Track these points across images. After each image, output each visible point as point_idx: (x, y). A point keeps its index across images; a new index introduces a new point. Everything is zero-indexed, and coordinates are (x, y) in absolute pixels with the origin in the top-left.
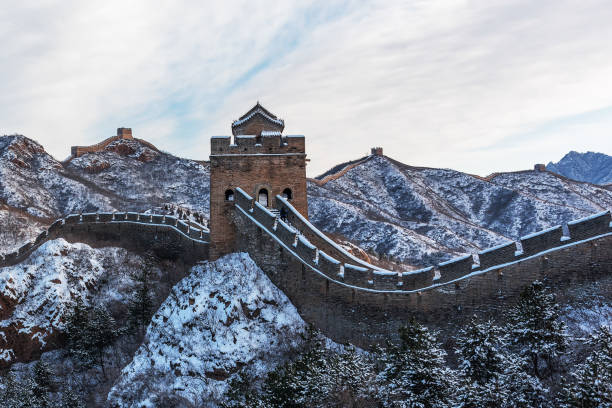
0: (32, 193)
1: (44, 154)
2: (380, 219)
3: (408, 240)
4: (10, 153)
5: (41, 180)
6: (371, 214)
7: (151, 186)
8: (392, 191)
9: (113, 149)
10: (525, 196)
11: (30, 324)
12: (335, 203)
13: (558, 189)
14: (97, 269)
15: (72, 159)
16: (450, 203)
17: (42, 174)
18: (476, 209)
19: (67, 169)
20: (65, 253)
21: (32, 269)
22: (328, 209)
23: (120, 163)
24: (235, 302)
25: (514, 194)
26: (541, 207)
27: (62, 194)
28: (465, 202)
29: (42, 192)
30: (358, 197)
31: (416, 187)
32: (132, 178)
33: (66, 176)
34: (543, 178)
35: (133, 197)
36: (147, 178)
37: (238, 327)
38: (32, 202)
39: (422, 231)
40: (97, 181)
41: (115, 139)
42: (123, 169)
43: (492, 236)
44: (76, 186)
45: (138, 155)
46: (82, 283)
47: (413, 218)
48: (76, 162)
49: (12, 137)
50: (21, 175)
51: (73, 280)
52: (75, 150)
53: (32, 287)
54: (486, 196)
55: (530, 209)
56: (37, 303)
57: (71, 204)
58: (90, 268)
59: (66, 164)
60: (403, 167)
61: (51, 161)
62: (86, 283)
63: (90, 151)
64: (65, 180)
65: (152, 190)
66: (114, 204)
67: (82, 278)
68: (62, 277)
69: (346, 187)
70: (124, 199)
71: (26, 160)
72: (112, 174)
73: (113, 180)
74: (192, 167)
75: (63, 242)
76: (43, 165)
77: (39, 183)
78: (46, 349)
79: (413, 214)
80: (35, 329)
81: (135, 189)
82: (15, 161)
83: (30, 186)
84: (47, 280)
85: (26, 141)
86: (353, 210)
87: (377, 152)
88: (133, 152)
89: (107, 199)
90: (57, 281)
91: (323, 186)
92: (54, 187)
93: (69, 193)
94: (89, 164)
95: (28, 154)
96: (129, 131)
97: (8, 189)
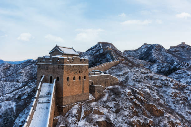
0: (159, 56)
1: (163, 48)
4: (155, 48)
5: (162, 54)
7: (189, 55)
9: (180, 47)
15: (170, 49)
17: (162, 52)
19: (168, 51)
23: (182, 50)
27: (166, 57)
29: (162, 56)
32: (184, 53)
33: (168, 53)
35: (184, 58)
36: (188, 53)
38: (159, 59)
40: (175, 54)
41: (181, 44)
42: (182, 51)
44: (170, 55)
48: (171, 50)
49: (156, 44)
50: (157, 53)
52: (171, 47)
57: (168, 59)
59: (168, 50)
61: (165, 49)
63: (174, 47)
64: (167, 54)
65: (189, 56)
70: (182, 58)
71: (159, 49)
73: (179, 54)
76: (162, 50)
77: (161, 54)
81: (185, 56)
82: (156, 50)
85: (159, 45)
88: (185, 47)
89: (177, 58)
92: (165, 55)
93: (168, 56)
94: (174, 50)
95: (159, 48)
96: (184, 43)
97: (154, 56)
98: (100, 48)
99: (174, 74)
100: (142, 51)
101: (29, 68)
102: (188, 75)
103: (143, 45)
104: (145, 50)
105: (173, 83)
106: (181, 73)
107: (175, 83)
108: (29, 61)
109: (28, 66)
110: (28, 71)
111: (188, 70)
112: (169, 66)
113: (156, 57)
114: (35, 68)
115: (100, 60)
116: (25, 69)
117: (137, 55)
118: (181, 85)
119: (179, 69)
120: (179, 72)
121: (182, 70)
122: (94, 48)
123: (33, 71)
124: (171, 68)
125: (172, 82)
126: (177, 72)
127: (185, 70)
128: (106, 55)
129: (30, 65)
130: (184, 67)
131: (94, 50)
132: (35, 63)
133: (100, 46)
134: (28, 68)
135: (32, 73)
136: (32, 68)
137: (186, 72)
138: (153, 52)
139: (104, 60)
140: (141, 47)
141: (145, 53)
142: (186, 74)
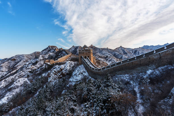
2: (121, 54)
3: (124, 56)
4: (79, 48)
6: (120, 54)
8: (123, 51)
9: (90, 47)
10: (138, 51)
11: (64, 72)
12: (116, 52)
13: (142, 50)
14: (73, 65)
16: (130, 52)
18: (133, 52)
20: (69, 63)
21: (65, 65)
24: (80, 72)
25: (137, 51)
26: (140, 52)
28: (131, 52)
31: (125, 50)
34: (140, 49)
36: (94, 50)
37: (80, 75)
39: (126, 55)
43: (134, 55)
45: (93, 48)
47: (125, 54)
51: (70, 66)
53: (65, 67)
54: (134, 51)
55: (139, 52)
56: (65, 69)
60: (124, 48)
65: (95, 52)
68: (69, 66)
69: (117, 50)
74: (100, 49)
75: (69, 62)
78: (66, 75)
79: (125, 53)
80: (65, 73)
84: (66, 67)
86: (118, 53)
87: (121, 46)
91: (115, 50)
96: (92, 45)
98: (50, 49)
103: (72, 47)
104: (73, 49)
108: (6, 59)
116: (4, 63)
128: (62, 52)
129: (7, 61)
130: (96, 57)
131: (46, 50)
132: (11, 60)
134: (6, 63)
135: (10, 66)
136: (9, 63)
138: (78, 50)
141: (73, 51)
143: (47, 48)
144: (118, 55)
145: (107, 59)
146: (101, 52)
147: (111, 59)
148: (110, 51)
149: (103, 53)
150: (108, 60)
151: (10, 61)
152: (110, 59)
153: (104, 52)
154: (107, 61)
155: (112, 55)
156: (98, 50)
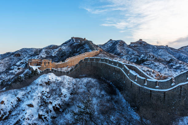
0: (122, 50)
1: (125, 43)
4: (119, 43)
9: (138, 43)
12: (182, 54)
14: (65, 96)
17: (125, 47)
19: (129, 46)
22: (180, 55)
23: (140, 45)
30: (186, 53)
32: (142, 48)
33: (129, 48)
36: (145, 48)
38: (122, 52)
40: (135, 49)
41: (139, 41)
42: (140, 47)
44: (131, 49)
45: (143, 44)
46: (50, 107)
48: (131, 45)
49: (120, 40)
50: (121, 47)
51: (44, 104)
52: (131, 43)
56: (14, 121)
57: (130, 53)
58: (60, 95)
59: (129, 45)
61: (126, 45)
62: (54, 107)
63: (134, 43)
65: (146, 50)
66: (138, 53)
67: (51, 103)
68: (36, 102)
69: (184, 51)
70: (140, 52)
72: (138, 47)
74: (154, 46)
76: (125, 45)
77: (124, 49)
81: (142, 50)
82: (120, 45)
83: (122, 49)
84: (24, 105)
85: (122, 41)
86: (185, 55)
88: (142, 43)
89: (136, 52)
90: (31, 106)
91: (179, 51)
92: (127, 49)
93: (129, 51)
94: (134, 45)
95: (122, 43)
96: (142, 40)
97: (118, 50)
98: (73, 42)
99: (142, 65)
100: (108, 46)
101: (8, 59)
102: (156, 66)
103: (109, 41)
104: (111, 45)
105: (155, 74)
106: (149, 64)
107: (156, 73)
108: (8, 53)
109: (7, 57)
110: (6, 62)
111: (155, 61)
112: (137, 57)
113: (120, 51)
114: (13, 59)
115: (78, 50)
116: (4, 60)
117: (104, 49)
118: (162, 76)
119: (147, 60)
120: (147, 63)
121: (150, 61)
122: (68, 42)
123: (12, 62)
124: (139, 60)
125: (153, 73)
126: (145, 63)
127: (153, 62)
128: (84, 45)
129: (9, 56)
130: (150, 59)
131: (68, 44)
132: (14, 55)
133: (73, 41)
134: (6, 59)
135: (11, 64)
136: (11, 59)
137: (153, 63)
138: (118, 46)
139: (82, 50)
140: (107, 43)
142: (154, 65)
143: (70, 41)
144: (186, 59)
145: (172, 66)
146: (156, 51)
147: (180, 66)
148: (171, 50)
149: (160, 54)
150: (174, 67)
151: (12, 56)
152: (178, 65)
153: (161, 52)
154: (170, 68)
155: (175, 57)
156: (151, 48)
